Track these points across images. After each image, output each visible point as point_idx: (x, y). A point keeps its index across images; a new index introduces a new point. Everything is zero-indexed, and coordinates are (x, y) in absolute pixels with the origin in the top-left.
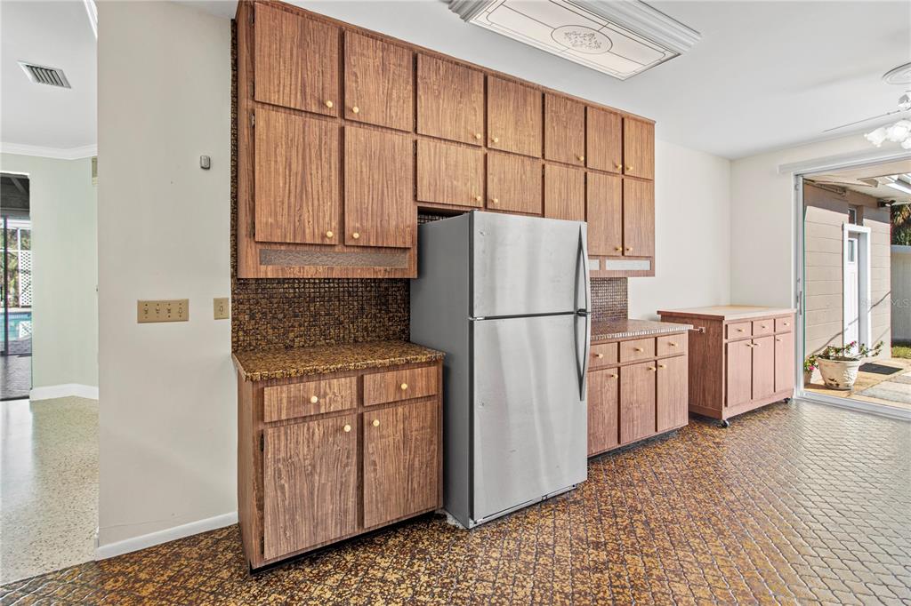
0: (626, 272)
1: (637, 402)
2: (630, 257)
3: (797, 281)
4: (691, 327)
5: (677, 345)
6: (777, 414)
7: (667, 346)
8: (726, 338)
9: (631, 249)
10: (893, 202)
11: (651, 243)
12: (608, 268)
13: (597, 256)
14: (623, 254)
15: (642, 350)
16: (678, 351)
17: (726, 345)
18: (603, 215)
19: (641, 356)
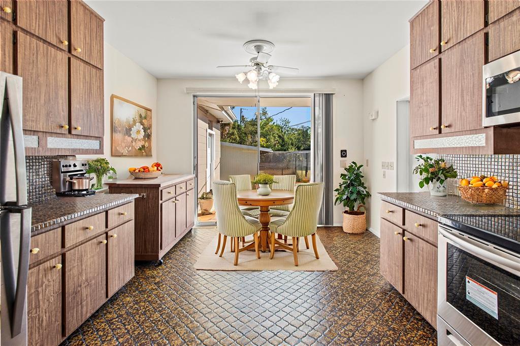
0: (74, 150)
1: (87, 280)
2: (78, 136)
3: (194, 158)
4: (137, 196)
5: (126, 214)
6: (188, 241)
7: (117, 216)
8: (161, 200)
9: (80, 128)
10: (222, 121)
11: (100, 125)
12: (50, 146)
13: (35, 132)
14: (70, 132)
15: (92, 227)
16: (126, 219)
17: (161, 204)
18: (43, 89)
19: (90, 234)
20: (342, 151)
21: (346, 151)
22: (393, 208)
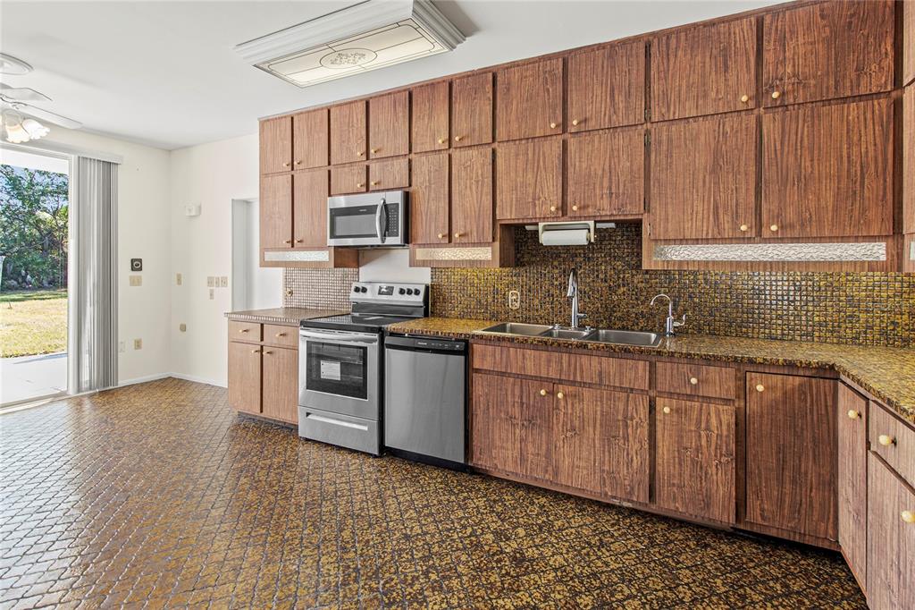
20: (133, 261)
21: (140, 260)
22: (248, 326)
